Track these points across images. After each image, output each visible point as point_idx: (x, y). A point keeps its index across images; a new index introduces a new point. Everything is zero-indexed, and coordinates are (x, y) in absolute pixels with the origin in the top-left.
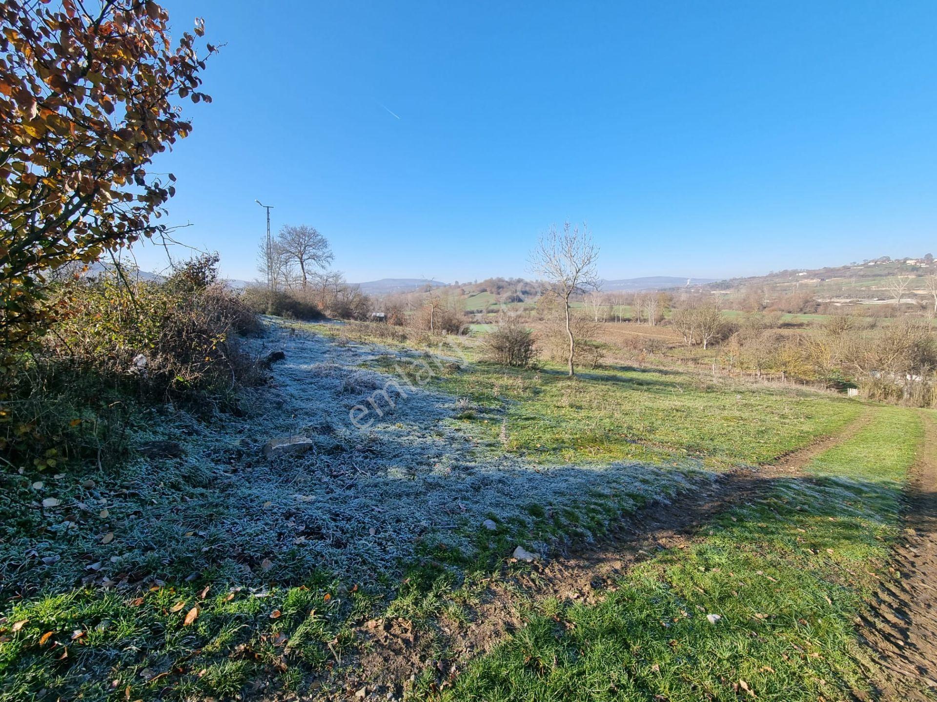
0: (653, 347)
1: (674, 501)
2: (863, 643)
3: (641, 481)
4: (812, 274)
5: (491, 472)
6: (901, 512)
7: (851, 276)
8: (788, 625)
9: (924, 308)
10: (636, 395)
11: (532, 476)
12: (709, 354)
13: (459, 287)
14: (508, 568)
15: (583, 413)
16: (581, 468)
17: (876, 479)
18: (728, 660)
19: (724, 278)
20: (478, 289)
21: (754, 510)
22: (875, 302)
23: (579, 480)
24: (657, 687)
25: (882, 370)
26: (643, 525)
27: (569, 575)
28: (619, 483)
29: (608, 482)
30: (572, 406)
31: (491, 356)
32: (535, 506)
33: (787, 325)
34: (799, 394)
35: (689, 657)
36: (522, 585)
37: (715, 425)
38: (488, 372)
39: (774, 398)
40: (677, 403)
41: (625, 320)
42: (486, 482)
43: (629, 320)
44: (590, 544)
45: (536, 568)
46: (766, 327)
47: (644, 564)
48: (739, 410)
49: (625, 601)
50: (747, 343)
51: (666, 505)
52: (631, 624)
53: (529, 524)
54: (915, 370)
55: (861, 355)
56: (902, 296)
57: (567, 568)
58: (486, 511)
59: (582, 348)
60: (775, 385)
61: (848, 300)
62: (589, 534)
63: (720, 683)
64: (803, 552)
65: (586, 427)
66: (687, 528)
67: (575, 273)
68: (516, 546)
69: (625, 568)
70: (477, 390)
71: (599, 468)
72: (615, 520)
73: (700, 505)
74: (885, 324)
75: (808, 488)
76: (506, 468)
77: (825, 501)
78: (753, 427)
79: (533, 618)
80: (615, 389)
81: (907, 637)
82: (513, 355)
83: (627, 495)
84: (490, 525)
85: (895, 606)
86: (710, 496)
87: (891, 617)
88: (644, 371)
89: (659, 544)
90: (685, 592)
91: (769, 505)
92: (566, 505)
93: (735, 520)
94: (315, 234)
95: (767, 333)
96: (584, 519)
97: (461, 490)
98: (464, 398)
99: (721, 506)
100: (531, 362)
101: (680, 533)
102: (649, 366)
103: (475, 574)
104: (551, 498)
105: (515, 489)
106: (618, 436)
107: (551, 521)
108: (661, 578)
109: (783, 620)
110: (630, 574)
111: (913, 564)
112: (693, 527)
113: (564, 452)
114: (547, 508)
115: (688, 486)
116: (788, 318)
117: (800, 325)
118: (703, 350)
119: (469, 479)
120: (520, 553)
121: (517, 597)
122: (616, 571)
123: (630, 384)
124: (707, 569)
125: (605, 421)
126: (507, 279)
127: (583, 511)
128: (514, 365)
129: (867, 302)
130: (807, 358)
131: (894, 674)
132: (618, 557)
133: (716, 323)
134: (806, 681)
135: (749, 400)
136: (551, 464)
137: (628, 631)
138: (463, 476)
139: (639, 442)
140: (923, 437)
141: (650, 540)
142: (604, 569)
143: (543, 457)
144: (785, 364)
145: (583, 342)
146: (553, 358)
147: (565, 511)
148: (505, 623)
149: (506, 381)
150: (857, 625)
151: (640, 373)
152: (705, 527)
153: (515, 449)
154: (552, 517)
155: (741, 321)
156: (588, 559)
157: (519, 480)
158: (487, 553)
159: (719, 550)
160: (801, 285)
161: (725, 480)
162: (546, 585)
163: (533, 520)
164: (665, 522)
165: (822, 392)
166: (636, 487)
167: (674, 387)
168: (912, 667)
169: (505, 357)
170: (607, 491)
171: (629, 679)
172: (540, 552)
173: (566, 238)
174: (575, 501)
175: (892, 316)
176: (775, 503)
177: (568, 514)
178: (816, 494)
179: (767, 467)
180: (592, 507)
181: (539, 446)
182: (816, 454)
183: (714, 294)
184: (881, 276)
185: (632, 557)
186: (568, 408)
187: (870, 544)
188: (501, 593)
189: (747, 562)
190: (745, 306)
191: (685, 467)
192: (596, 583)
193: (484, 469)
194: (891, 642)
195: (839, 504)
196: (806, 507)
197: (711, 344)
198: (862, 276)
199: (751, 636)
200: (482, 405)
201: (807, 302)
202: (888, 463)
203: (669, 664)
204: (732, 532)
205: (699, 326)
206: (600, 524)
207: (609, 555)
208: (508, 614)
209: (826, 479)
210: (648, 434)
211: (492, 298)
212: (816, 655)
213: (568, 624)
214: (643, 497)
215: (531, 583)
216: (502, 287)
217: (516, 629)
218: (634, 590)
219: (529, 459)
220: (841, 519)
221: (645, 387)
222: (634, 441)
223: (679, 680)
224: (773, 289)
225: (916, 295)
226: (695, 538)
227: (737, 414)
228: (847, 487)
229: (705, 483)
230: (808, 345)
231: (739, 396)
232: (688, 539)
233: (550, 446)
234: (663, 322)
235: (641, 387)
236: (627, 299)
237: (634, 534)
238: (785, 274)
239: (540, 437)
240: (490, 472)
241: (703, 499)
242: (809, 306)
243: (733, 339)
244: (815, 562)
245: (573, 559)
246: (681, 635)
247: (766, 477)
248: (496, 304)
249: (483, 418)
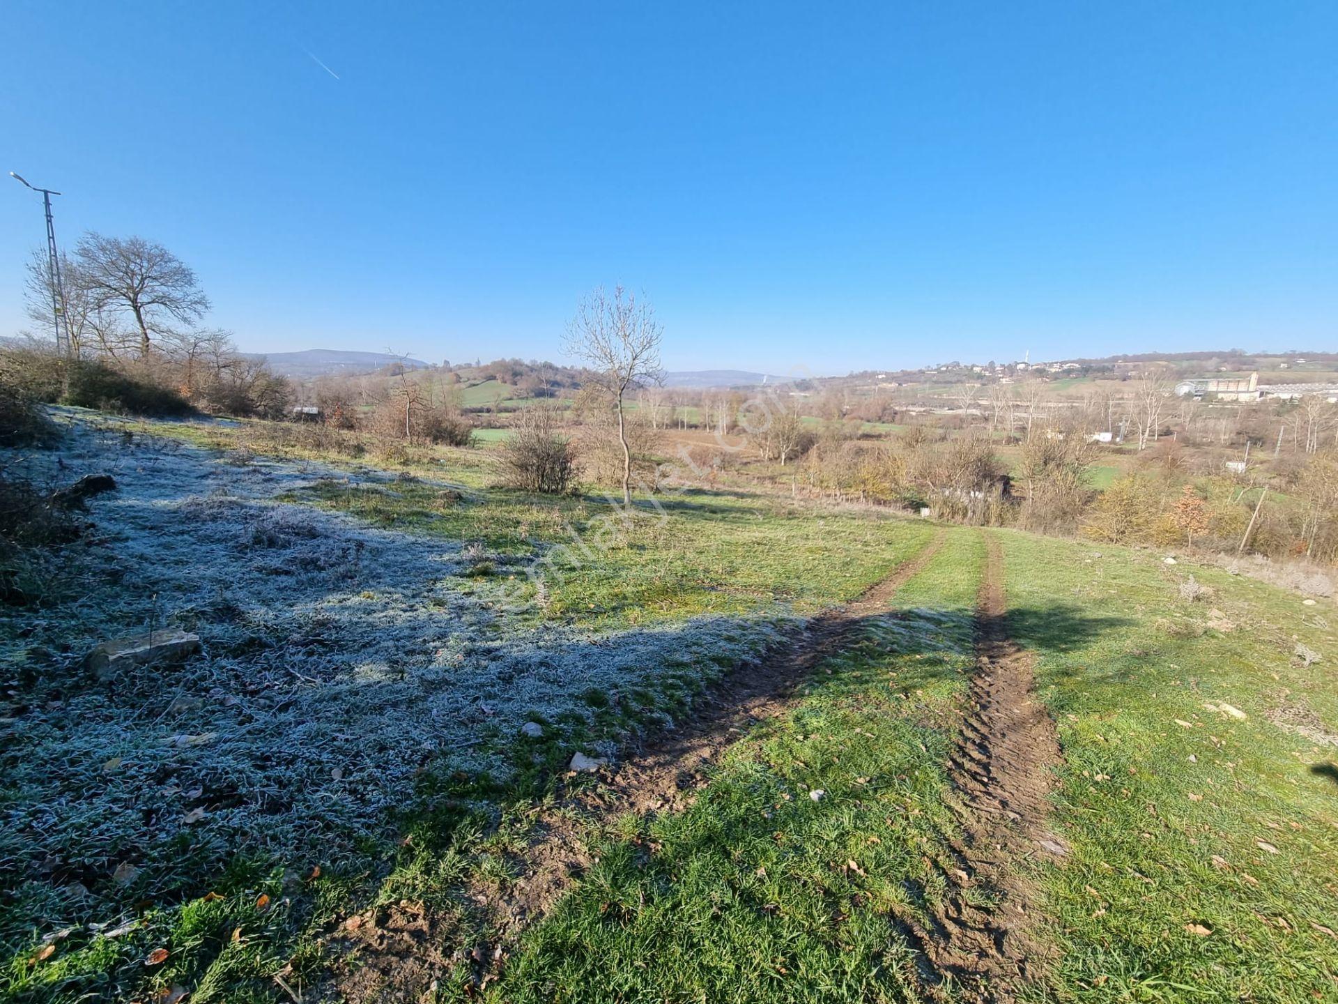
0: (727, 462)
1: (764, 660)
2: (956, 788)
3: (725, 639)
4: (891, 378)
5: (528, 651)
6: (976, 640)
7: (925, 382)
8: (889, 784)
9: (986, 419)
10: (710, 526)
11: (586, 651)
12: (788, 471)
13: (451, 370)
14: (564, 787)
15: (647, 556)
16: (651, 631)
17: (952, 607)
18: (835, 841)
19: (804, 377)
20: (481, 374)
21: (847, 658)
22: (946, 412)
23: (651, 648)
24: (764, 895)
25: (951, 486)
26: (731, 696)
27: (648, 778)
28: (701, 646)
29: (687, 646)
30: (631, 546)
31: (510, 478)
32: (595, 691)
33: (867, 436)
34: (881, 516)
35: (796, 849)
36: (586, 806)
37: (800, 560)
38: (507, 503)
39: (856, 523)
40: (757, 534)
41: (691, 427)
42: (520, 667)
43: (696, 427)
44: (670, 731)
45: (603, 779)
46: (845, 438)
47: (737, 744)
48: (823, 539)
49: (720, 797)
50: (828, 457)
51: (756, 666)
52: (730, 825)
53: (588, 718)
54: (978, 486)
55: (933, 471)
56: (969, 406)
57: (644, 769)
58: (525, 711)
59: (640, 465)
60: (856, 508)
61: (922, 409)
62: (669, 718)
63: (830, 870)
64: (897, 699)
65: (653, 575)
66: (781, 691)
67: (630, 359)
68: (574, 754)
69: (715, 754)
70: (493, 530)
71: (674, 628)
72: (699, 694)
73: (792, 660)
74: (954, 437)
75: (895, 624)
76: (549, 644)
77: (911, 637)
78: (838, 558)
79: (606, 848)
80: (684, 519)
81: (989, 772)
82: (543, 476)
83: (711, 659)
84: (533, 729)
85: (978, 741)
86: (802, 647)
87: (976, 755)
88: (717, 494)
89: (751, 716)
90: (785, 770)
91: (861, 649)
92: (636, 684)
93: (830, 672)
94: (164, 257)
95: (847, 445)
96: (660, 699)
97: (483, 685)
98: (476, 544)
99: (814, 657)
100: (570, 485)
101: (773, 698)
102: (723, 488)
103: (518, 805)
104: (616, 678)
105: (566, 672)
106: (694, 583)
107: (618, 710)
108: (758, 758)
109: (883, 781)
110: (721, 761)
111: (988, 693)
112: (786, 688)
113: (627, 612)
114: (612, 692)
115: (778, 638)
116: (867, 428)
117: (879, 436)
118: (781, 466)
119: (494, 667)
120: (580, 762)
121: (581, 824)
122: (705, 761)
123: (702, 512)
124: (806, 738)
125: (675, 564)
126: (527, 362)
127: (659, 689)
128: (545, 491)
129: (938, 412)
130: (885, 475)
131: (983, 814)
132: (706, 742)
133: (796, 433)
134: (910, 843)
135: (832, 526)
136: (611, 630)
137: (727, 835)
138: (484, 663)
139: (719, 588)
140: (987, 557)
141: (741, 713)
142: (691, 760)
143: (600, 621)
144: (863, 482)
145: (641, 457)
146: (600, 479)
147: (636, 693)
148: (567, 866)
149: (536, 515)
150: (950, 769)
151: (712, 497)
152: (800, 686)
153: (559, 614)
154: (619, 703)
155: (821, 430)
156: (669, 752)
157: (569, 659)
158: (532, 771)
159: (816, 711)
160: (880, 389)
161: (816, 626)
162: (618, 799)
163: (593, 713)
164: (756, 688)
165: (900, 513)
166: (720, 647)
167: (753, 514)
168: (996, 803)
169: (532, 478)
170: (686, 658)
171: (734, 897)
172: (607, 756)
173: (618, 308)
174: (647, 677)
175: (961, 428)
176: (867, 646)
177: (640, 696)
178: (902, 631)
179: (854, 604)
180: (670, 681)
181: (592, 606)
182: (898, 585)
183: (792, 396)
184: (951, 382)
185: (722, 739)
186: (627, 550)
187: (953, 679)
188: (557, 825)
189: (845, 720)
190: (825, 413)
191: (773, 615)
192: (682, 781)
193: (515, 649)
194: (978, 781)
195: (924, 639)
196: (895, 646)
197: (790, 459)
198: (936, 382)
199: (855, 806)
200: (504, 553)
201: (885, 409)
202: (961, 588)
203: (776, 863)
204: (828, 688)
205: (777, 436)
206: (681, 703)
207: (695, 742)
208: (571, 851)
209: (910, 612)
210: (728, 577)
211: (507, 390)
212: (917, 811)
213: (652, 845)
214: (729, 660)
215: (598, 800)
216: (521, 374)
217: (583, 870)
218: (729, 781)
219: (580, 626)
220: (928, 655)
221: (719, 516)
222: (713, 588)
223: (788, 879)
224: (853, 392)
225: (980, 405)
226: (790, 702)
227: (821, 543)
228: (928, 619)
229: (795, 632)
230: (886, 459)
231: (822, 522)
232: (783, 704)
233: (607, 604)
234: (735, 430)
235: (714, 515)
236: (693, 399)
237: (722, 709)
238: (864, 375)
239: (594, 594)
240: (526, 653)
241: (795, 652)
242: (887, 414)
243: (813, 452)
244: (908, 708)
245: (651, 755)
246: (785, 824)
247: (854, 616)
248: (510, 399)
249: (507, 573)
